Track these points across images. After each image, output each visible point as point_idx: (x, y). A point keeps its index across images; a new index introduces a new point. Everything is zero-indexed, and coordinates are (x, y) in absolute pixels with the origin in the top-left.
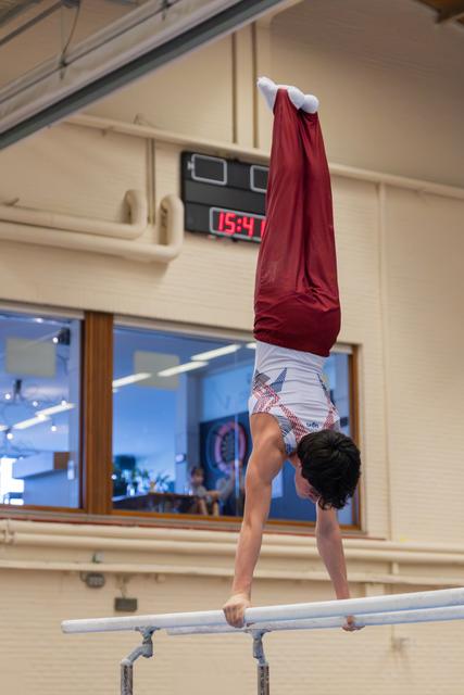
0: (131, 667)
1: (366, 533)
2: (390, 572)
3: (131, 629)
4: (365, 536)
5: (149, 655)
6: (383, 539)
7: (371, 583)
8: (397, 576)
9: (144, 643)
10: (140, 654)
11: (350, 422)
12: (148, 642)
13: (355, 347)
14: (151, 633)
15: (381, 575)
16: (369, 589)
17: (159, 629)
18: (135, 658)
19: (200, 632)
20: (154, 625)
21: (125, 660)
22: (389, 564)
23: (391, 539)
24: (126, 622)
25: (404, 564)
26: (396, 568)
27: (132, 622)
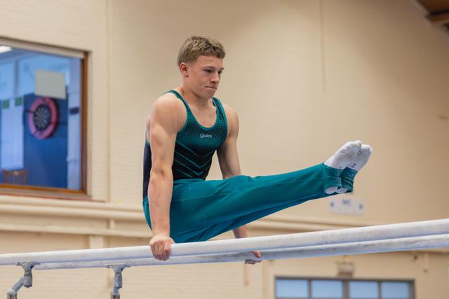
0: (16, 295)
1: (90, 196)
2: (108, 227)
3: (14, 264)
4: (89, 199)
5: (29, 285)
6: (103, 202)
7: (94, 236)
8: (114, 230)
9: (25, 275)
10: (21, 285)
11: (80, 111)
12: (29, 274)
13: (86, 53)
14: (32, 267)
15: (101, 229)
16: (92, 241)
17: (39, 264)
18: (18, 288)
19: (65, 267)
20: (35, 261)
21: (10, 290)
22: (107, 220)
23: (109, 200)
24: (7, 259)
25: (120, 221)
26: (112, 224)
27: (14, 258)
